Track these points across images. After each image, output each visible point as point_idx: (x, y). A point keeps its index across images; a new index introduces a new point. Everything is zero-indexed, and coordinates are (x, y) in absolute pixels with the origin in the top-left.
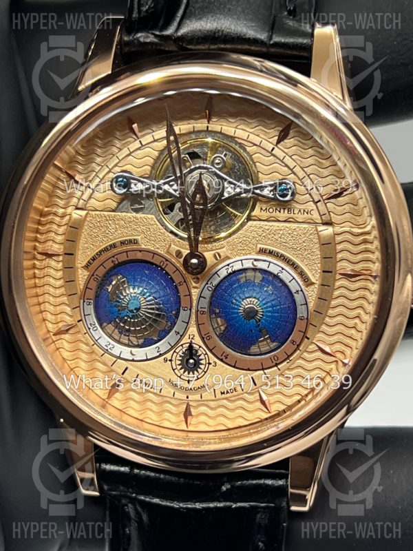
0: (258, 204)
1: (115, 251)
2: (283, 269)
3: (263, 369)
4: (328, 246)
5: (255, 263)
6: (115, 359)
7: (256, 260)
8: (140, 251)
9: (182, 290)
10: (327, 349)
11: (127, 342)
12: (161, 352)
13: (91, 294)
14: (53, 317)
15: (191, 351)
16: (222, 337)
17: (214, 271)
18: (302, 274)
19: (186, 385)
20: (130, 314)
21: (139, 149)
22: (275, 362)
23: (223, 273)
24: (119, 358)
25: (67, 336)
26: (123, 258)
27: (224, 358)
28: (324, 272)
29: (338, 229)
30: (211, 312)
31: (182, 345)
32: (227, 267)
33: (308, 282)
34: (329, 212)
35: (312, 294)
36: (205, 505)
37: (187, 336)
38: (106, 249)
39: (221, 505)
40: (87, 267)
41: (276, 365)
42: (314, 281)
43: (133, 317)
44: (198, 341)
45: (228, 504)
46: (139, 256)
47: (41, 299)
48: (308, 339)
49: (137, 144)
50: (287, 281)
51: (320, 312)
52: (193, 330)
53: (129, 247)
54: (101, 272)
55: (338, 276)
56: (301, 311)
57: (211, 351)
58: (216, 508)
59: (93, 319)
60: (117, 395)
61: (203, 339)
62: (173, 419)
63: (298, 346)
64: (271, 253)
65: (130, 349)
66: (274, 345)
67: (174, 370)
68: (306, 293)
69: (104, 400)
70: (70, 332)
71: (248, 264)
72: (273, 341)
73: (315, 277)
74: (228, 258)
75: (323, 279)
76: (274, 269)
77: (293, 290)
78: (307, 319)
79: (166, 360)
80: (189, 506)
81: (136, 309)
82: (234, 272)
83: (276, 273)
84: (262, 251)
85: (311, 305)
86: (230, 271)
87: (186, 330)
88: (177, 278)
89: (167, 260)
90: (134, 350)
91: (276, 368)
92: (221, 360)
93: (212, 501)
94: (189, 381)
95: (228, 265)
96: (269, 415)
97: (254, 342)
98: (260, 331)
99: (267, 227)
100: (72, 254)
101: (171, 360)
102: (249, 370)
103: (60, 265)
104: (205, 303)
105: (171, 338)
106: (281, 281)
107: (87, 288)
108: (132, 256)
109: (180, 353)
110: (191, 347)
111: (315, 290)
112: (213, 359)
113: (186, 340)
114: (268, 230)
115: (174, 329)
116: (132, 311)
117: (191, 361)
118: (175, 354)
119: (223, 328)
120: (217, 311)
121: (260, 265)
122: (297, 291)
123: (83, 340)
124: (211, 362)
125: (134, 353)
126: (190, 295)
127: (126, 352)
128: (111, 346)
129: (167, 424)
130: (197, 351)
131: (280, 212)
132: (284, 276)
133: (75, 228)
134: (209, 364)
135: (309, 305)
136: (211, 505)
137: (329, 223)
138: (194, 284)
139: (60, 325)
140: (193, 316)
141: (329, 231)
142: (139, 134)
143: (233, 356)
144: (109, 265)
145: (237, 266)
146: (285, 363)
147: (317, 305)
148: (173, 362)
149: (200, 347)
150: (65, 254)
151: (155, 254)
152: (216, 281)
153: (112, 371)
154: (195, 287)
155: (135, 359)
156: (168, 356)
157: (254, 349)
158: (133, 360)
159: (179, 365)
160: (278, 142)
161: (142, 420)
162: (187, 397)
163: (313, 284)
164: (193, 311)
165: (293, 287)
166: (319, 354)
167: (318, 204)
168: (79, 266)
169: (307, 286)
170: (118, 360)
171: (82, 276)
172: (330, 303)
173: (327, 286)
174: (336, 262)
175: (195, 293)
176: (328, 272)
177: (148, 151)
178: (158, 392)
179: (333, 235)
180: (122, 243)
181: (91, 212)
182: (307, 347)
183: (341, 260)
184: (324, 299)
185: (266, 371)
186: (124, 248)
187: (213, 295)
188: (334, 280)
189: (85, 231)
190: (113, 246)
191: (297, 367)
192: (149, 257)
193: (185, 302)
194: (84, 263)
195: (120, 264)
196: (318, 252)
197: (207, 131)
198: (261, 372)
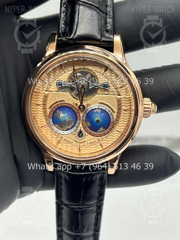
0: (99, 89)
1: (58, 103)
2: (107, 108)
3: (101, 136)
4: (119, 101)
5: (99, 107)
7: (99, 106)
9: (78, 114)
10: (119, 130)
11: (62, 129)
12: (72, 132)
13: (51, 116)
14: (40, 123)
15: (80, 132)
16: (89, 127)
17: (87, 109)
18: (112, 109)
19: (79, 141)
20: (63, 122)
21: (64, 73)
23: (90, 110)
24: (60, 134)
25: (44, 128)
26: (60, 106)
27: (90, 133)
28: (118, 109)
29: (122, 97)
30: (86, 120)
31: (78, 130)
33: (114, 112)
34: (119, 92)
35: (115, 115)
36: (84, 173)
37: (79, 127)
38: (55, 103)
40: (50, 108)
41: (105, 135)
42: (115, 111)
43: (64, 123)
44: (82, 129)
46: (65, 105)
48: (114, 128)
49: (63, 72)
50: (108, 112)
51: (117, 120)
52: (81, 125)
53: (62, 102)
54: (54, 110)
55: (122, 110)
56: (112, 120)
57: (86, 131)
58: (87, 174)
59: (52, 123)
60: (60, 144)
61: (84, 128)
62: (76, 151)
63: (111, 130)
64: (103, 104)
65: (63, 131)
66: (104, 130)
67: (76, 137)
68: (113, 115)
69: (55, 146)
70: (45, 127)
71: (97, 107)
72: (104, 129)
73: (116, 110)
74: (91, 105)
75: (118, 111)
76: (104, 108)
77: (110, 114)
78: (114, 122)
79: (73, 134)
80: (80, 174)
83: (105, 109)
84: (100, 103)
85: (115, 118)
86: (91, 109)
87: (79, 125)
88: (76, 111)
89: (73, 106)
90: (64, 132)
91: (105, 136)
92: (89, 134)
93: (86, 172)
94: (80, 140)
95: (91, 107)
96: (103, 149)
97: (99, 129)
98: (101, 126)
99: (102, 96)
100: (45, 105)
101: (75, 134)
102: (97, 137)
103: (42, 108)
104: (84, 118)
105: (75, 128)
106: (106, 112)
107: (50, 114)
108: (63, 105)
109: (77, 132)
110: (80, 131)
112: (87, 134)
113: (79, 128)
115: (76, 125)
116: (64, 121)
117: (81, 135)
119: (90, 125)
120: (88, 120)
121: (100, 107)
123: (49, 129)
126: (80, 116)
127: (62, 132)
128: (57, 131)
129: (73, 152)
130: (82, 132)
131: (105, 91)
132: (107, 110)
133: (46, 97)
137: (119, 95)
138: (81, 113)
139: (42, 125)
140: (81, 122)
141: (119, 97)
142: (64, 69)
143: (93, 133)
144: (56, 107)
145: (94, 108)
146: (107, 134)
147: (116, 118)
148: (75, 135)
150: (43, 104)
151: (70, 104)
152: (87, 112)
153: (58, 138)
156: (74, 133)
157: (99, 131)
158: (64, 135)
159: (77, 135)
160: (104, 72)
161: (66, 151)
162: (80, 145)
163: (115, 112)
164: (81, 120)
165: (109, 113)
166: (117, 132)
167: (116, 89)
168: (48, 108)
169: (113, 113)
171: (48, 111)
172: (120, 118)
173: (119, 113)
174: (121, 106)
175: (81, 115)
176: (119, 109)
177: (67, 74)
178: (71, 143)
179: (121, 98)
180: (60, 101)
181: (50, 92)
182: (113, 130)
183: (123, 106)
184: (118, 117)
185: (102, 137)
186: (61, 103)
187: (86, 116)
188: (121, 111)
189: (49, 98)
190: (57, 102)
191: (111, 136)
192: (68, 105)
193: (78, 118)
194: (49, 107)
195: (59, 107)
196: (116, 103)
197: (84, 69)
198: (101, 137)
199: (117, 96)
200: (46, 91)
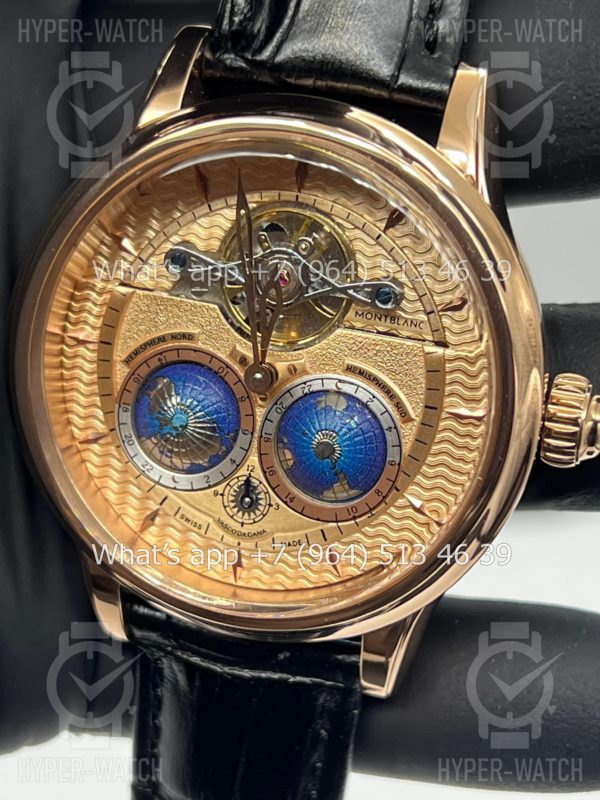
0: (353, 305)
1: (165, 346)
2: (374, 397)
3: (337, 521)
4: (435, 371)
5: (339, 385)
6: (153, 484)
7: (340, 381)
8: (195, 351)
9: (244, 407)
10: (418, 504)
11: (169, 464)
12: (211, 484)
13: (129, 398)
14: (82, 422)
15: (248, 487)
16: (289, 472)
17: (288, 386)
18: (399, 405)
19: (237, 527)
20: (174, 432)
21: (205, 215)
22: (352, 515)
23: (298, 393)
24: (158, 483)
25: (95, 447)
26: (172, 357)
27: (288, 500)
28: (427, 407)
29: (450, 352)
30: (279, 440)
31: (238, 478)
32: (303, 385)
33: (404, 413)
34: (444, 328)
35: (409, 433)
36: (255, 674)
37: (245, 467)
38: (152, 343)
39: (276, 676)
40: (127, 362)
41: (354, 518)
42: (413, 416)
43: (178, 436)
44: (258, 473)
45: (285, 676)
46: (193, 357)
47: (67, 395)
48: (398, 490)
49: (205, 209)
50: (378, 413)
51: (417, 458)
52: (253, 460)
53: (185, 343)
54: (144, 371)
55: (444, 415)
56: (392, 455)
57: (273, 489)
58: (269, 680)
59: (128, 430)
60: (153, 529)
61: (264, 472)
63: (384, 497)
64: (361, 373)
65: (172, 474)
66: (353, 492)
67: (225, 507)
68: (402, 432)
69: (135, 533)
70: (101, 442)
71: (330, 385)
72: (352, 488)
73: (415, 411)
74: (305, 372)
75: (425, 415)
76: (363, 396)
77: (385, 427)
78: (399, 464)
79: (216, 494)
80: (236, 672)
81: (181, 426)
82: (312, 393)
83: (365, 401)
84: (350, 369)
85: (407, 448)
86: (306, 391)
87: (244, 458)
88: (239, 391)
89: (227, 367)
90: (177, 476)
91: (353, 522)
92: (286, 503)
93: (265, 669)
94: (242, 524)
95: (305, 383)
96: (340, 580)
97: (329, 485)
98: (336, 474)
99: (360, 339)
100: (109, 344)
101: (222, 495)
102: (318, 520)
103: (94, 355)
104: (271, 428)
105: (225, 466)
106: (371, 412)
107: (124, 389)
108: (184, 356)
109: (235, 488)
110: (248, 482)
111: (415, 429)
112: (275, 499)
113: (243, 472)
114: (360, 343)
115: (230, 456)
116: (176, 429)
117: (247, 500)
118: (228, 488)
119: (291, 463)
120: (286, 441)
121: (346, 388)
122: (390, 428)
123: (116, 454)
124: (272, 503)
125: (176, 480)
126: (253, 415)
127: (167, 475)
128: (148, 467)
129: (211, 574)
130: (255, 488)
131: (380, 319)
132: (375, 406)
133: (115, 310)
134: (270, 505)
135: (404, 447)
136: (263, 675)
137: (444, 344)
138: (260, 402)
139: (90, 432)
140: (255, 443)
141: (440, 351)
142: (210, 197)
143: (302, 501)
144: (154, 363)
145: (316, 386)
146: (365, 517)
147: (413, 449)
148: (225, 497)
149: (261, 483)
150: (102, 342)
151: (213, 356)
152: (288, 401)
153: (148, 498)
154: (261, 406)
155: (179, 487)
156: (220, 489)
157: (328, 494)
158: (175, 488)
159: (232, 501)
160: (387, 228)
162: (239, 544)
163: (412, 420)
164: (256, 435)
165: (385, 422)
166: (411, 510)
167: (432, 315)
168: (118, 359)
169: (404, 422)
170: (157, 486)
171: (120, 373)
172: (430, 449)
173: (429, 426)
174: (443, 396)
175: (260, 413)
176: (432, 408)
177: (219, 220)
178: (203, 531)
179: (443, 360)
180: (174, 337)
181: (138, 291)
182: (396, 500)
183: (451, 394)
184: (423, 442)
185: (340, 524)
186: (177, 344)
187: (282, 419)
188: (439, 419)
189: (129, 314)
190: (162, 339)
191: (381, 524)
192: (205, 360)
193: (245, 423)
194: (124, 357)
195: (169, 364)
196: (422, 380)
197: (298, 204)
198: (335, 524)
199: (430, 348)
200: (123, 284)
